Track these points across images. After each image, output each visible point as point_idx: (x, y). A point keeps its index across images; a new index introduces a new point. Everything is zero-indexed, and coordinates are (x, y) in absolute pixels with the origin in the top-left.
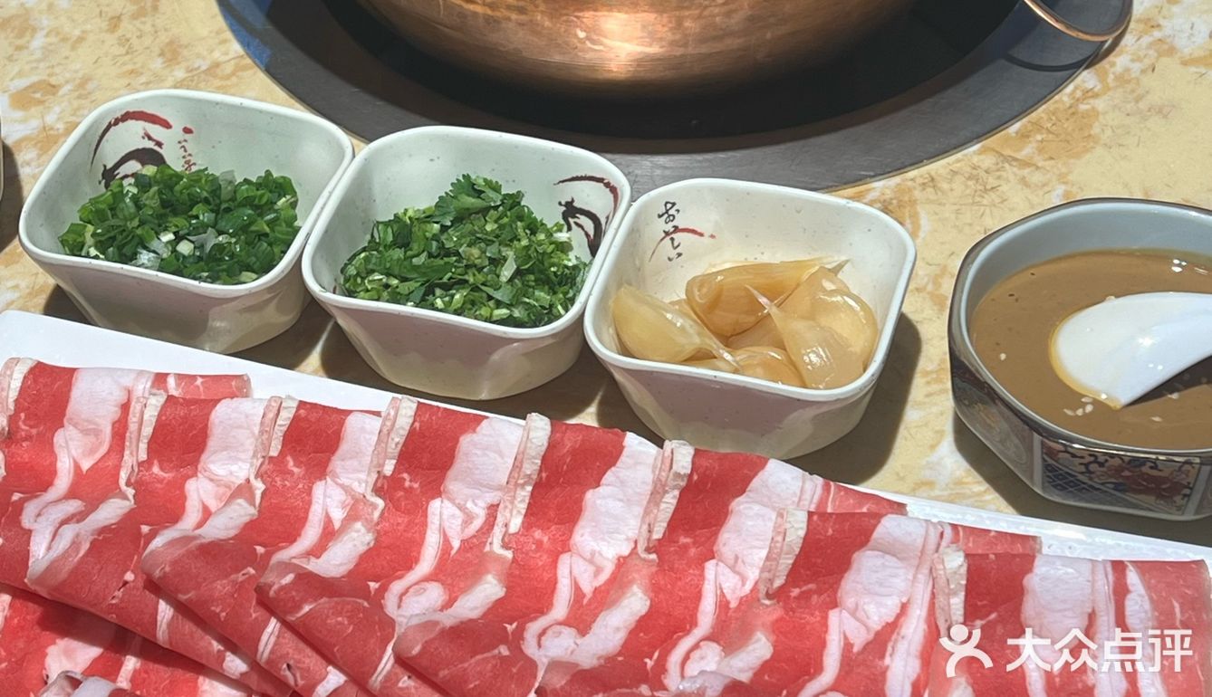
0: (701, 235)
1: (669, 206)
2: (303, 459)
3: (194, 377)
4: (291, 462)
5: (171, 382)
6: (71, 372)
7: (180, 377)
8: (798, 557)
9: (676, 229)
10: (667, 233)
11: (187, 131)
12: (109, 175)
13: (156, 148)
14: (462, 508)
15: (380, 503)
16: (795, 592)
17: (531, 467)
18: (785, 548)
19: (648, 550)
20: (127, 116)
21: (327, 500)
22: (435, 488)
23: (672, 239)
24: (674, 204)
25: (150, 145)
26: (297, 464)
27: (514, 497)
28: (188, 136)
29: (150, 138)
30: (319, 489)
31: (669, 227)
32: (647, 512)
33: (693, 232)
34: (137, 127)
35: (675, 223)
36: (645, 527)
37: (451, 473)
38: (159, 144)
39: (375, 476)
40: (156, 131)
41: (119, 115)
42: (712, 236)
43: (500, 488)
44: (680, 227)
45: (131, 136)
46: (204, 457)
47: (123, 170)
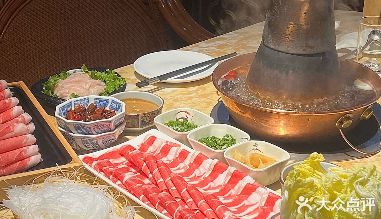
0: (261, 152)
1: (256, 144)
2: (181, 159)
3: (172, 143)
4: (179, 159)
5: (169, 142)
6: (156, 138)
7: (170, 142)
8: (243, 189)
9: (256, 149)
10: (254, 149)
11: (193, 117)
12: (177, 120)
13: (187, 118)
14: (200, 171)
15: (188, 167)
16: (241, 196)
17: (212, 167)
18: (241, 187)
19: (224, 185)
20: (184, 111)
21: (181, 165)
22: (197, 167)
23: (255, 151)
24: (257, 144)
25: (186, 118)
26: (180, 159)
27: (208, 172)
28: (192, 118)
29: (187, 116)
30: (181, 163)
31: (255, 148)
32: (225, 179)
33: (259, 150)
34: (185, 114)
35: (256, 148)
36: (224, 181)
37: (201, 166)
38: (188, 118)
39: (189, 163)
40: (188, 115)
41: (183, 111)
42: (262, 152)
43: (207, 170)
44: (257, 149)
45: (184, 115)
46: (168, 155)
47: (180, 120)
